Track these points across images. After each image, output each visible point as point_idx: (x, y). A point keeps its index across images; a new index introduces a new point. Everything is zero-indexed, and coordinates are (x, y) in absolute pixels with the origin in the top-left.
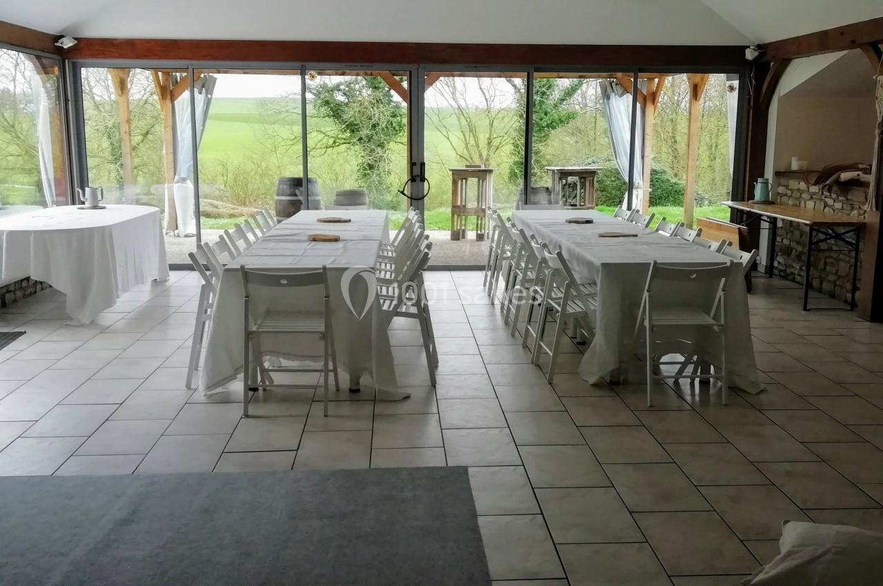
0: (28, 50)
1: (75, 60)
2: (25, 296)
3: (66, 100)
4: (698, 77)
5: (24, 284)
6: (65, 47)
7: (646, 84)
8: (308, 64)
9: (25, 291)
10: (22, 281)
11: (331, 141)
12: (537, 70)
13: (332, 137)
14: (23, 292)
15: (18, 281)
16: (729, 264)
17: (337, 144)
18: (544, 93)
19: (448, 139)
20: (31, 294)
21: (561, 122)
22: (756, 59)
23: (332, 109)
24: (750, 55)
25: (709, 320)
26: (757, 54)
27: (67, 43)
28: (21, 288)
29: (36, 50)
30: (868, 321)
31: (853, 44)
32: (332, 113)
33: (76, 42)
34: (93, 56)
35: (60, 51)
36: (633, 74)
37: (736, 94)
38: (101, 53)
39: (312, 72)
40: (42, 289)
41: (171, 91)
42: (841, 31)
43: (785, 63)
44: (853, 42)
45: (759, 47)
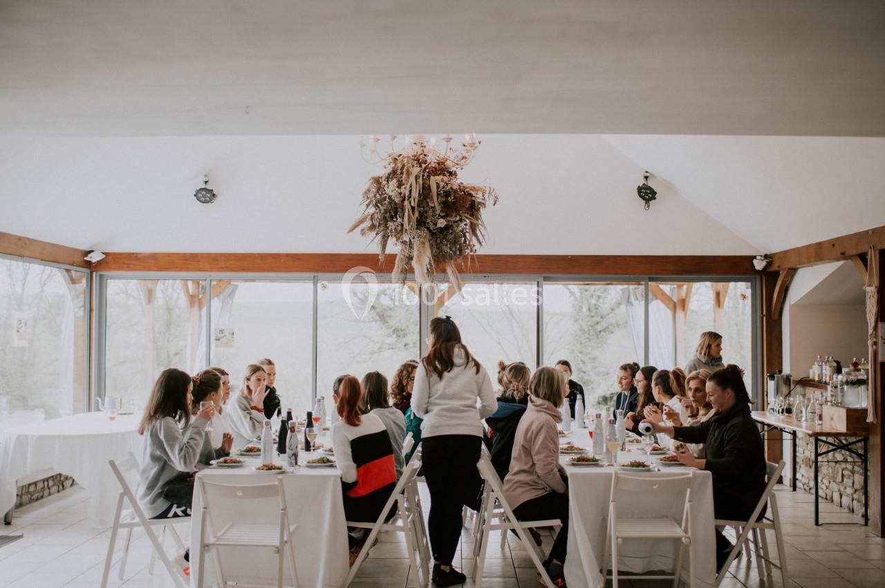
0: (59, 265)
1: (102, 273)
2: (31, 501)
3: (91, 310)
4: (720, 285)
5: (32, 488)
6: (93, 261)
7: (676, 291)
8: (320, 275)
9: (32, 495)
10: (30, 485)
11: (377, 346)
12: (546, 279)
13: (378, 343)
14: (29, 496)
15: (25, 486)
16: (691, 475)
17: (383, 350)
18: (599, 297)
19: (499, 343)
20: (38, 499)
21: (618, 325)
22: (765, 268)
23: (378, 314)
24: (759, 265)
25: (678, 532)
26: (764, 263)
27: (95, 258)
28: (28, 492)
29: (65, 264)
30: (878, 537)
31: (844, 256)
32: (378, 318)
33: (104, 256)
34: (120, 269)
35: (88, 264)
36: (644, 283)
37: (749, 301)
38: (125, 266)
39: (324, 282)
40: (50, 494)
41: (200, 299)
42: (833, 243)
43: (792, 271)
44: (843, 254)
45: (766, 256)
